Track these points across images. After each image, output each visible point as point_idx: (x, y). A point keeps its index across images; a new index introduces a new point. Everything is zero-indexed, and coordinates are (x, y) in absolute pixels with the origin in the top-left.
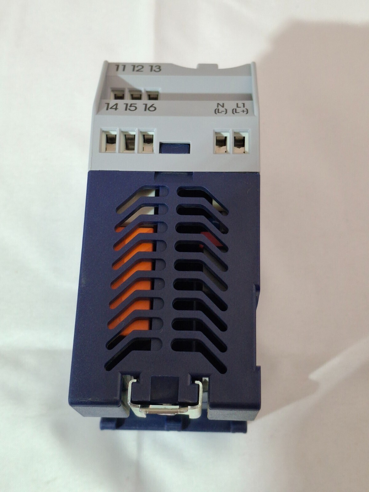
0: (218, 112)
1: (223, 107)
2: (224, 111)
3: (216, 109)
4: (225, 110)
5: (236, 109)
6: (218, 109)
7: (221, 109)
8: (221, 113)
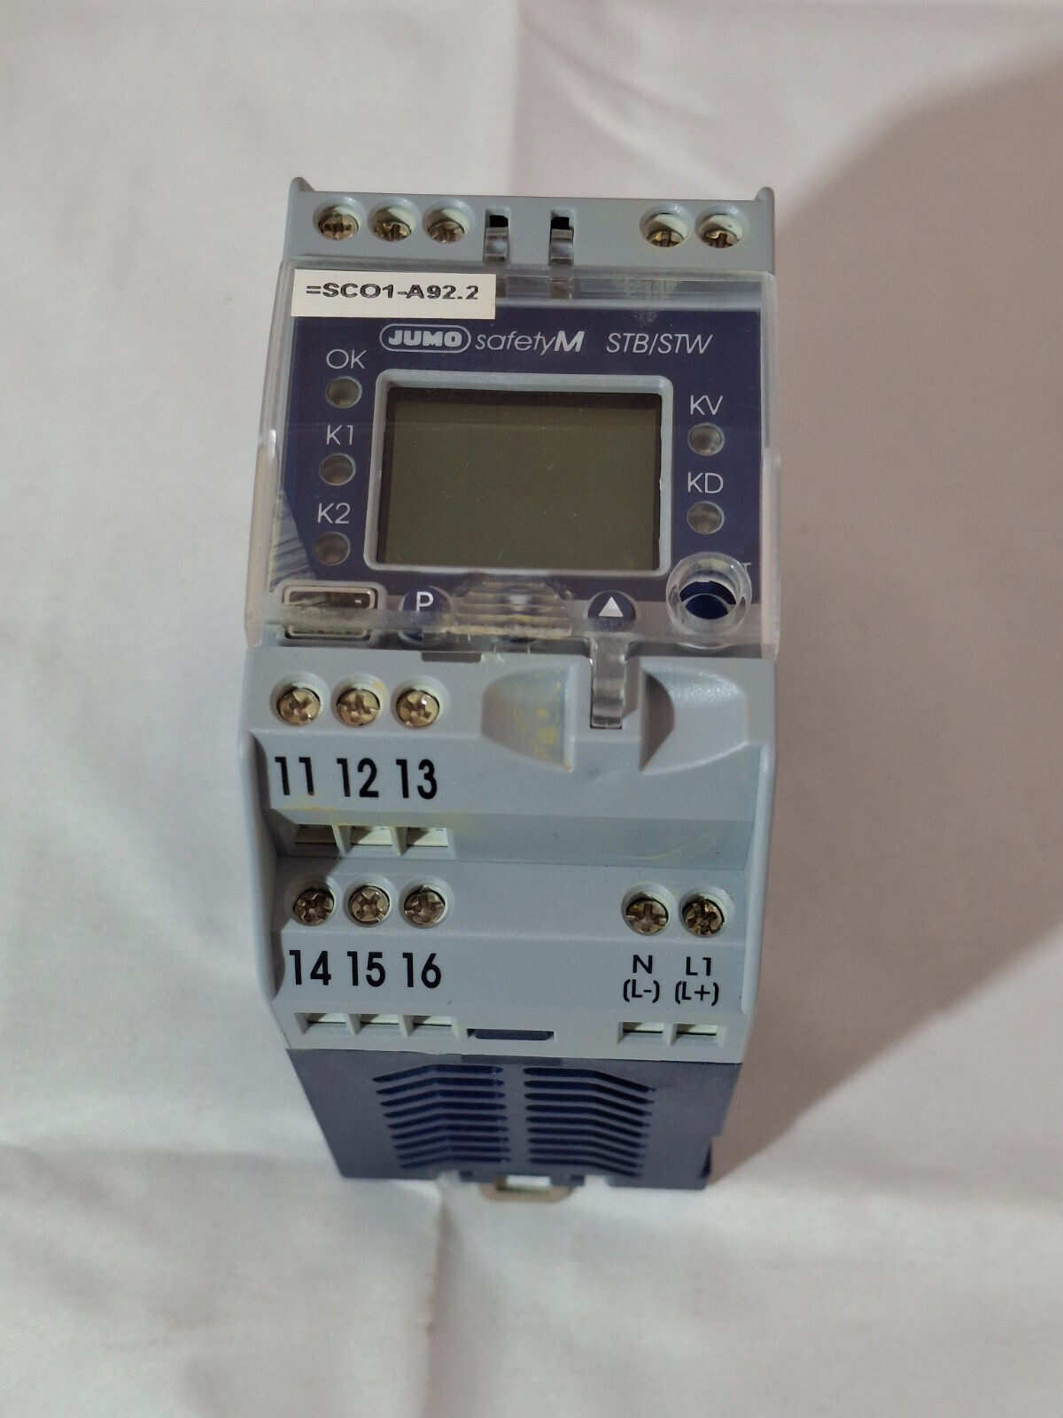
0: (634, 995)
1: (649, 970)
2: (650, 991)
3: (628, 981)
4: (653, 988)
5: (685, 984)
6: (634, 981)
7: (644, 980)
8: (640, 996)
